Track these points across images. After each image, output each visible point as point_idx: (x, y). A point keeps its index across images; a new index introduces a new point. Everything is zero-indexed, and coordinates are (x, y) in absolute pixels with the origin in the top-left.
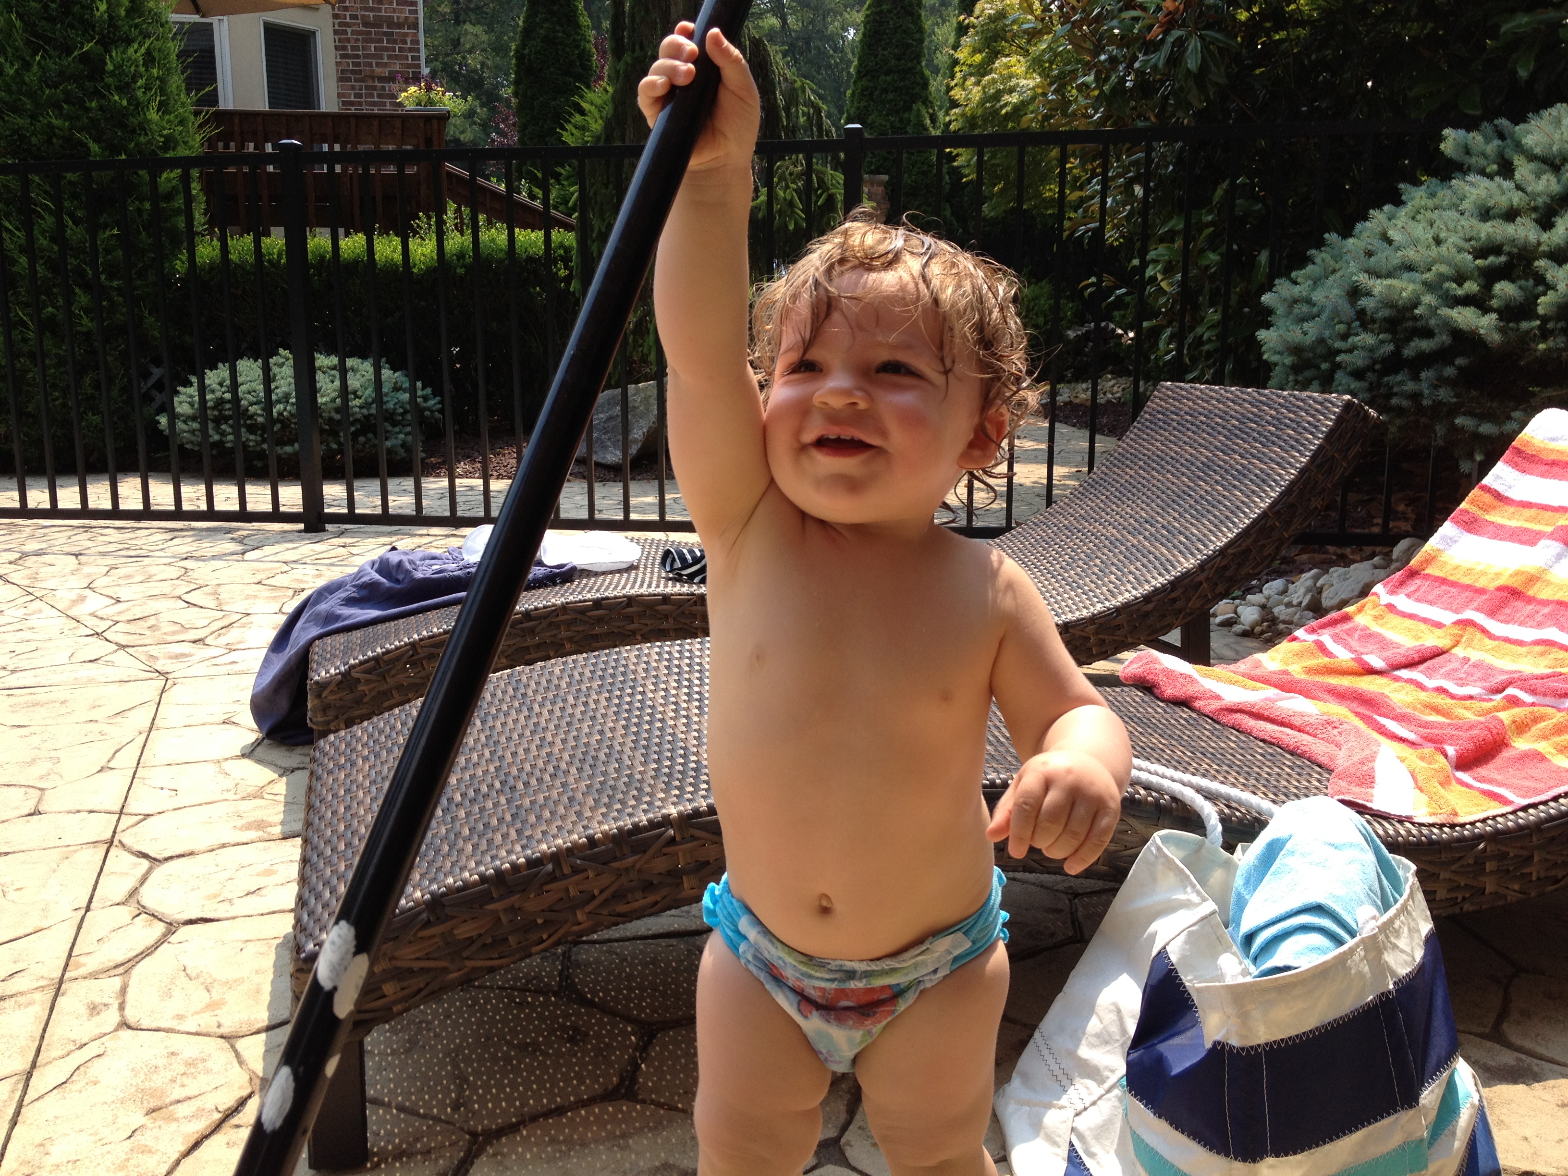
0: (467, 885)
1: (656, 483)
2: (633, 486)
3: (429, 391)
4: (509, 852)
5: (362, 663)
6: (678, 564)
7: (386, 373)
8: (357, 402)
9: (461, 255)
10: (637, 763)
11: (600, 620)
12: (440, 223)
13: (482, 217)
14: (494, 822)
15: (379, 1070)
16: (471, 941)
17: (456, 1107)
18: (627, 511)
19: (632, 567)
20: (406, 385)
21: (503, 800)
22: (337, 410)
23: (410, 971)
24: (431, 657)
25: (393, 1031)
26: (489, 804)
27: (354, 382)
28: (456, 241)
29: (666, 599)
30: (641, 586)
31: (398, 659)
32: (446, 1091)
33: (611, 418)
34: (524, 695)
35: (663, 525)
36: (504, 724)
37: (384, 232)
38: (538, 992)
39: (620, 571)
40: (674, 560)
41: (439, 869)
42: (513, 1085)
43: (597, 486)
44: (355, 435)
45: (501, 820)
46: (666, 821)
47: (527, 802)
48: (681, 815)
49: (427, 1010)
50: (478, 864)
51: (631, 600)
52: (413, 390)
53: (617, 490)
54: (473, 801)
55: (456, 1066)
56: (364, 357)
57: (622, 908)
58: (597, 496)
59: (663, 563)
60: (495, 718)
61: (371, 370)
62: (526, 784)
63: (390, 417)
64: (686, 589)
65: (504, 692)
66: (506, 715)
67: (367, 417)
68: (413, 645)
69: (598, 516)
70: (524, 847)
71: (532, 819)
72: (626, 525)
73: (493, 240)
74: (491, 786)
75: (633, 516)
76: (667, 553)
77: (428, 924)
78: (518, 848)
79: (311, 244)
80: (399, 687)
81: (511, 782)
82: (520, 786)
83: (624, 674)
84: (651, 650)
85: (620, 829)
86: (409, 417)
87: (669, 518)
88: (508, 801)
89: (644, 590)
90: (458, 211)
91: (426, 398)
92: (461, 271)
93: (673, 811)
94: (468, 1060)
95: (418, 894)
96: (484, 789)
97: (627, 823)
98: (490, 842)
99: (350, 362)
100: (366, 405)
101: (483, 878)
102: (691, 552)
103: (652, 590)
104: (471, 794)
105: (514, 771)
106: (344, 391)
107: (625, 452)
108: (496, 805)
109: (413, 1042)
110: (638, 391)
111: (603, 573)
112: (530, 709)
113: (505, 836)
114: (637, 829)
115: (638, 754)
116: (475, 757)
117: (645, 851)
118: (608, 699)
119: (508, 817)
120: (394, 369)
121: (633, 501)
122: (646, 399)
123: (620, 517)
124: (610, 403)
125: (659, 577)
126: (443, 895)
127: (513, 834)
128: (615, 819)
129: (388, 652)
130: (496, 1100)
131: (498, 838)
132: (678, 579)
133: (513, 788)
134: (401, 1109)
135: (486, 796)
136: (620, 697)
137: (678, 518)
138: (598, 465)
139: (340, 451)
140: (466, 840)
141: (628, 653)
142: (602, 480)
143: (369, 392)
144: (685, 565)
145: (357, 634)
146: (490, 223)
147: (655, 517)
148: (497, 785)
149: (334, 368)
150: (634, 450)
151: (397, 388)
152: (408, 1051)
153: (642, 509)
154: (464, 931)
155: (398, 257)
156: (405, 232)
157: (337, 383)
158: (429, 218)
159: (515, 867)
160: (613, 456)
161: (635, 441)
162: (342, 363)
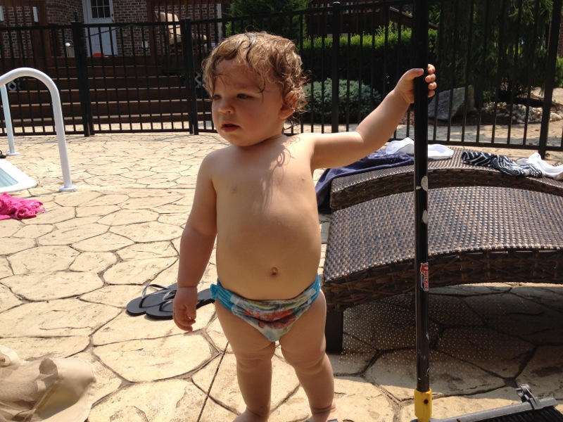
0: (381, 266)
1: (461, 127)
2: (452, 128)
3: (377, 92)
4: (397, 256)
5: (349, 187)
6: (468, 158)
7: (363, 86)
8: (352, 96)
9: (393, 41)
10: (446, 230)
11: (436, 177)
12: (387, 29)
13: (402, 26)
14: (392, 245)
15: (347, 323)
16: (381, 285)
17: (372, 340)
18: (448, 138)
19: (449, 159)
20: (369, 90)
21: (395, 238)
22: (345, 99)
23: (360, 291)
24: (372, 187)
25: (352, 311)
26: (390, 239)
27: (352, 89)
28: (391, 36)
29: (462, 171)
30: (453, 165)
31: (361, 187)
32: (369, 334)
33: (445, 102)
34: (405, 203)
35: (463, 143)
36: (397, 212)
37: (366, 34)
38: (402, 307)
39: (445, 160)
40: (467, 157)
41: (372, 259)
42: (392, 336)
43: (438, 128)
44: (351, 108)
45: (394, 245)
46: (457, 252)
47: (404, 240)
48: (463, 251)
49: (363, 306)
50: (385, 259)
51: (448, 171)
52: (372, 92)
53: (445, 130)
54: (385, 238)
55: (373, 327)
56: (355, 80)
57: (436, 282)
58: (437, 131)
59: (462, 157)
60: (394, 209)
61: (358, 85)
62: (404, 234)
63: (363, 102)
64: (471, 168)
65: (398, 201)
66: (398, 209)
67: (355, 102)
68: (366, 182)
69: (437, 139)
70: (402, 255)
71: (406, 246)
72: (447, 143)
73: (405, 35)
74: (391, 233)
75: (451, 140)
76: (464, 154)
77: (367, 277)
78: (400, 255)
79: (341, 39)
80: (361, 197)
81: (399, 232)
82: (402, 234)
83: (443, 198)
84: (455, 190)
85: (438, 253)
86: (369, 101)
87: (465, 141)
88: (397, 239)
89: (454, 167)
90: (393, 25)
91: (376, 95)
92: (392, 47)
93: (460, 249)
94: (377, 325)
95: (365, 266)
96: (389, 234)
97: (441, 251)
98: (390, 252)
99: (351, 82)
100: (355, 98)
101: (387, 264)
102: (474, 153)
103: (457, 167)
104: (384, 235)
105: (400, 229)
106: (348, 93)
107: (450, 114)
108: (393, 240)
109: (359, 316)
110: (457, 91)
111: (438, 160)
112: (407, 208)
113: (395, 251)
114: (445, 254)
115: (447, 227)
116: (386, 223)
117: (447, 263)
118: (437, 206)
119: (397, 245)
120: (365, 84)
121: (451, 134)
122: (460, 95)
123: (446, 140)
124: (446, 96)
125: (460, 162)
126: (373, 268)
127: (398, 251)
128: (437, 250)
129: (358, 184)
130: (386, 341)
131: (393, 251)
132: (468, 163)
133: (399, 235)
134: (354, 337)
135: (390, 236)
136: (441, 206)
137: (469, 141)
138: (439, 120)
139: (345, 114)
140: (381, 251)
141: (446, 190)
142: (440, 126)
143: (356, 93)
144: (471, 158)
145: (347, 178)
146: (405, 29)
147: (460, 140)
148: (394, 233)
149: (345, 84)
150: (453, 114)
151: (366, 91)
152: (357, 319)
153: (455, 137)
154: (379, 281)
155: (370, 43)
156: (374, 33)
157: (346, 90)
158: (382, 28)
159: (398, 261)
160: (444, 116)
161: (454, 111)
162: (348, 82)
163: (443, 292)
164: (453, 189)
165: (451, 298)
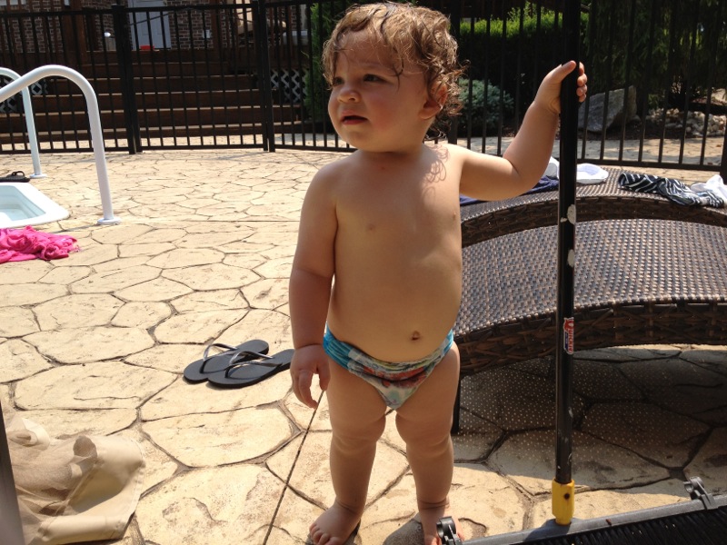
0: (510, 322)
1: (619, 142)
2: (606, 143)
3: (508, 95)
4: (531, 310)
5: (469, 220)
6: (627, 182)
7: (490, 87)
8: (475, 101)
9: (530, 27)
10: (597, 276)
11: (584, 207)
12: (522, 12)
13: (542, 8)
14: (525, 296)
15: (465, 395)
16: (510, 346)
17: (498, 417)
18: (602, 155)
19: (602, 183)
20: (498, 92)
21: (529, 287)
22: (466, 105)
23: (483, 355)
24: (500, 220)
25: (472, 381)
26: (523, 288)
27: (475, 92)
28: (528, 21)
29: (619, 199)
30: (607, 192)
31: (485, 219)
32: (494, 410)
33: (598, 108)
34: (543, 240)
35: (620, 163)
36: (532, 253)
37: (495, 18)
38: (538, 375)
39: (596, 184)
40: (625, 180)
41: (499, 313)
42: (523, 412)
43: (587, 142)
44: (473, 117)
45: (528, 296)
46: (610, 305)
47: (541, 289)
48: (618, 304)
49: (486, 374)
50: (516, 313)
51: (601, 198)
52: (501, 95)
53: (597, 145)
54: (515, 286)
55: (498, 400)
56: (480, 79)
57: (582, 343)
58: (587, 147)
59: (619, 181)
60: (528, 249)
61: (483, 85)
62: (541, 281)
63: (489, 108)
64: (630, 194)
65: (533, 238)
66: (534, 248)
67: (479, 108)
68: (492, 214)
69: (586, 157)
70: (538, 309)
71: (543, 296)
72: (600, 162)
73: (547, 20)
74: (524, 280)
75: (605, 158)
76: (622, 176)
77: (492, 336)
78: (535, 309)
79: (462, 25)
80: (485, 233)
81: (534, 279)
82: (538, 281)
83: (594, 234)
84: (609, 223)
85: (586, 306)
86: (498, 108)
87: (624, 159)
88: (532, 287)
89: (608, 194)
90: (531, 6)
91: (507, 99)
92: (529, 36)
93: (614, 301)
94: (503, 398)
95: (489, 323)
96: (521, 281)
97: (590, 304)
98: (522, 304)
99: (474, 82)
100: (479, 103)
101: (518, 320)
102: (635, 176)
103: (612, 194)
104: (515, 282)
105: (536, 274)
106: (470, 96)
107: (604, 124)
108: (526, 288)
109: (480, 387)
110: (614, 94)
111: (588, 185)
112: (546, 247)
113: (529, 303)
114: (594, 307)
115: (598, 272)
116: (518, 266)
117: (597, 318)
118: (585, 245)
119: (532, 295)
120: (493, 85)
121: (606, 150)
122: (617, 99)
123: (598, 158)
124: (599, 100)
125: (617, 188)
126: (500, 324)
127: (533, 302)
128: (584, 301)
129: (481, 216)
130: (516, 419)
131: (526, 303)
132: (627, 189)
133: (534, 282)
134: (474, 413)
135: (522, 284)
136: (591, 245)
137: (629, 160)
138: (589, 132)
139: (466, 124)
140: (511, 302)
141: (597, 224)
142: (590, 139)
143: (481, 96)
144: (631, 182)
145: (469, 207)
146: (546, 11)
147: (616, 159)
148: (527, 280)
149: (467, 85)
150: (608, 124)
151: (494, 94)
152: (478, 390)
153: (610, 154)
154: (508, 342)
155: (500, 30)
156: (505, 17)
157: (467, 92)
158: (517, 10)
159: (533, 317)
160: (597, 127)
161: (610, 119)
162: (471, 83)
163: (591, 357)
164: (606, 222)
165: (601, 363)
